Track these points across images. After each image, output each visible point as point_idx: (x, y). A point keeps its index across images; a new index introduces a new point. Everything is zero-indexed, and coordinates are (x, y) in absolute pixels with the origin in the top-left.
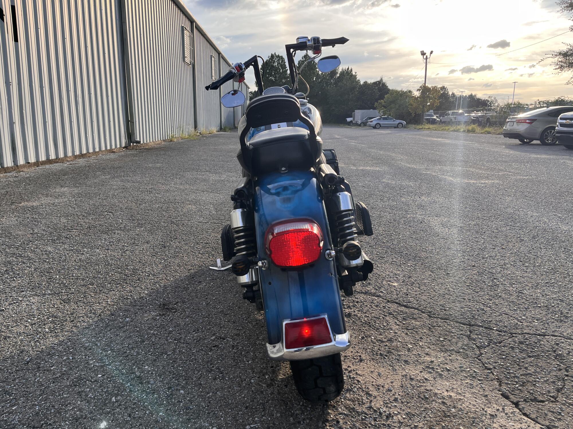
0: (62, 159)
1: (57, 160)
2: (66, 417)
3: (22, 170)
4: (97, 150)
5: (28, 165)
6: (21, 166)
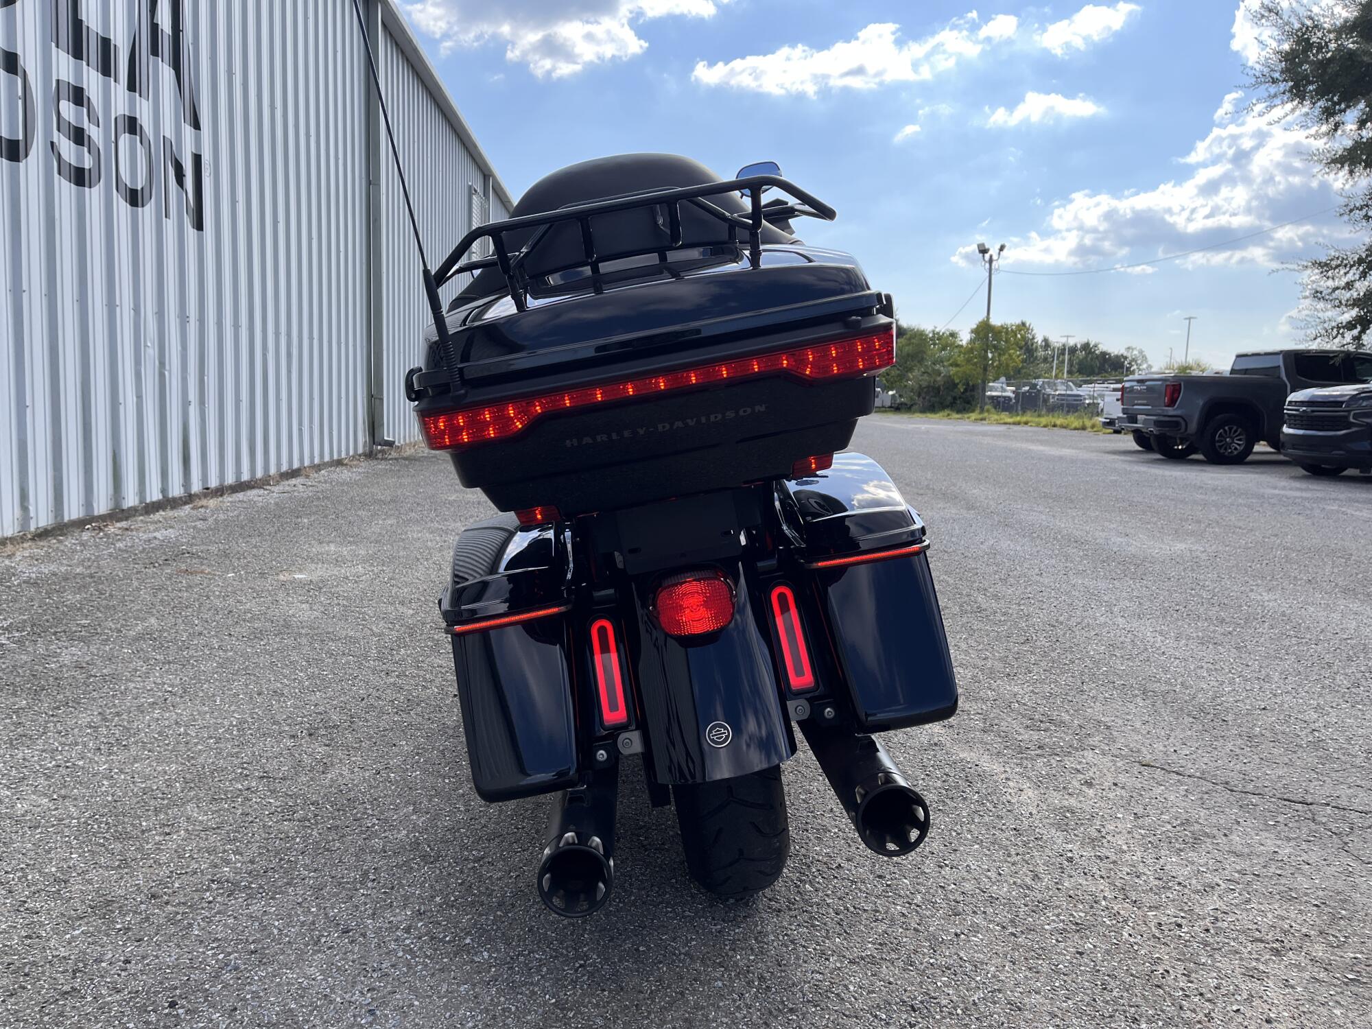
0: (260, 480)
1: (252, 483)
3: (200, 503)
4: (317, 461)
5: (208, 492)
6: (197, 496)
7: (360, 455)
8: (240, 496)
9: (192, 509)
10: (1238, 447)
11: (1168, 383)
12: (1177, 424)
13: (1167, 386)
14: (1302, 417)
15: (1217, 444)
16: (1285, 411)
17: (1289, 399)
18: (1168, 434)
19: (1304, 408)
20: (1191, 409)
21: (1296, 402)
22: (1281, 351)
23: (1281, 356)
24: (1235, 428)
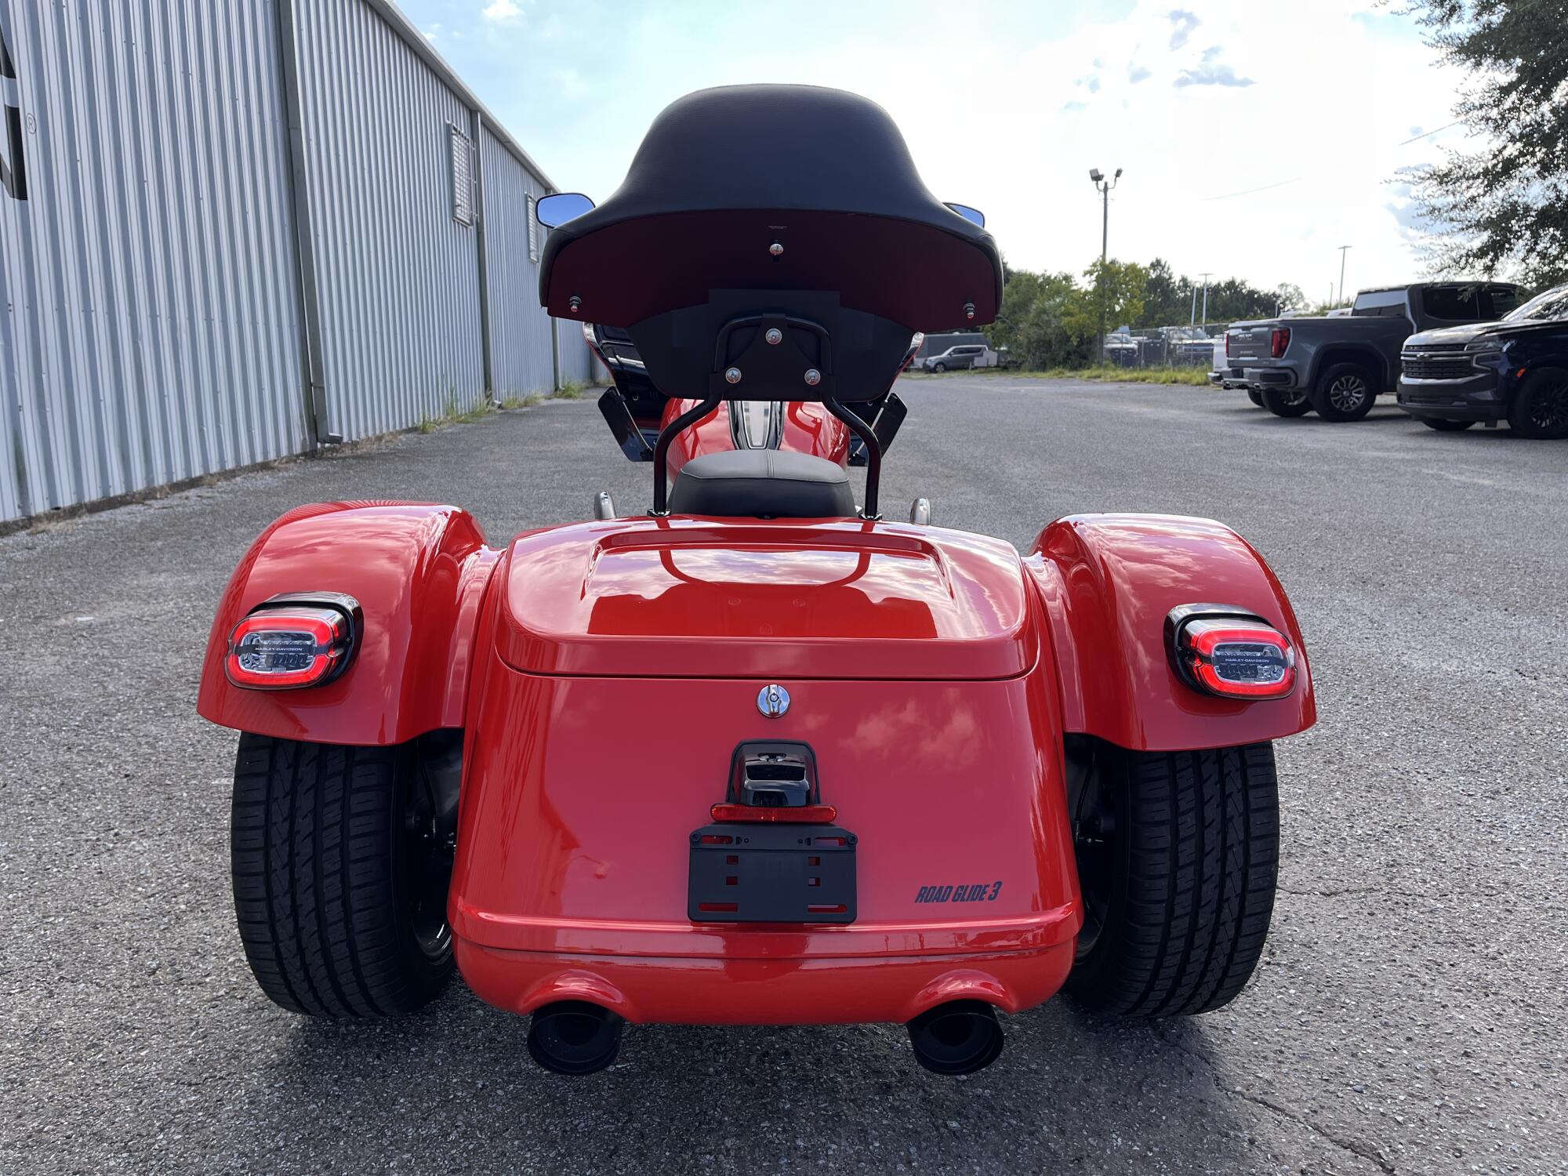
0: (140, 493)
1: (128, 498)
2: (251, 1066)
3: (41, 527)
4: (230, 465)
5: (57, 513)
6: (38, 519)
7: (298, 456)
8: (105, 515)
9: (28, 534)
10: (1357, 401)
11: (1276, 329)
12: (1286, 376)
13: (1274, 332)
14: (1419, 363)
15: (1332, 399)
16: (1402, 358)
17: (1406, 343)
18: (1278, 389)
19: (1422, 353)
20: (1303, 357)
21: (1413, 346)
22: (1407, 286)
23: (1406, 291)
24: (1353, 378)
